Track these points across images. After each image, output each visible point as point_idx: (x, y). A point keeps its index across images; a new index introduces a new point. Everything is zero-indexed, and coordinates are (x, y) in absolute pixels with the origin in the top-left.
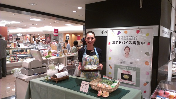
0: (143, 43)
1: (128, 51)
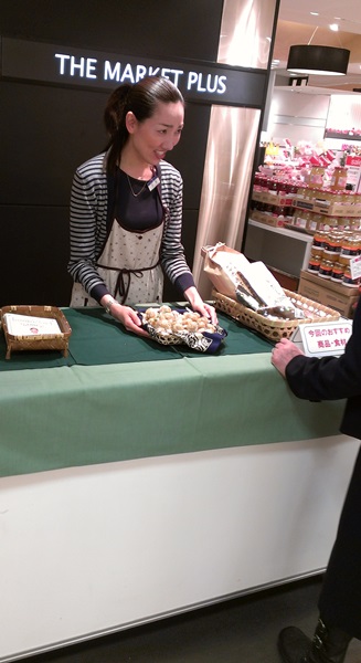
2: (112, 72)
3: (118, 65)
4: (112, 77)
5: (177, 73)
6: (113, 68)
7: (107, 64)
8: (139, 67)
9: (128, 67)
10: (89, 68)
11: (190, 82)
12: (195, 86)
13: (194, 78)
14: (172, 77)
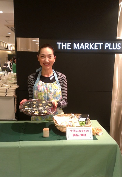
3: (78, 44)
4: (76, 48)
5: (101, 44)
6: (76, 45)
7: (75, 44)
8: (86, 44)
9: (82, 44)
10: (68, 46)
11: (106, 47)
12: (108, 48)
13: (107, 45)
14: (99, 45)
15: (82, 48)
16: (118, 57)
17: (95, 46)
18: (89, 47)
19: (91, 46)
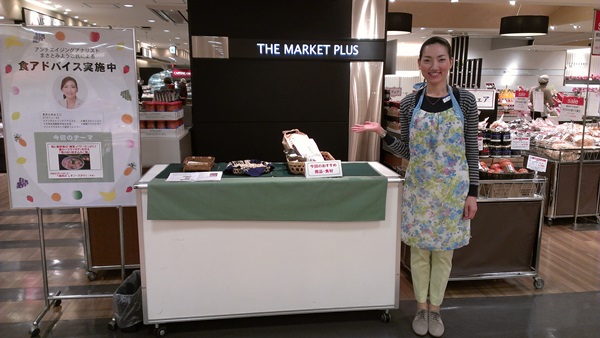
0: (112, 67)
1: (73, 90)
2: (289, 50)
3: (292, 46)
4: (289, 52)
5: (327, 46)
7: (286, 46)
8: (304, 46)
9: (298, 46)
10: (276, 49)
11: (335, 51)
12: (338, 52)
13: (337, 48)
14: (324, 49)
15: (298, 53)
16: (355, 67)
17: (319, 49)
18: (309, 50)
19: (312, 49)
